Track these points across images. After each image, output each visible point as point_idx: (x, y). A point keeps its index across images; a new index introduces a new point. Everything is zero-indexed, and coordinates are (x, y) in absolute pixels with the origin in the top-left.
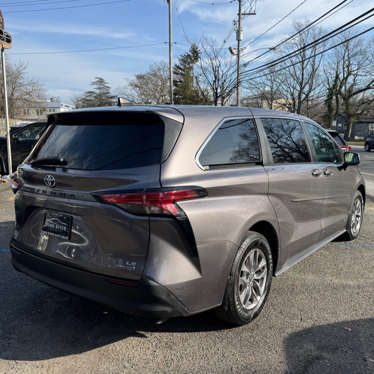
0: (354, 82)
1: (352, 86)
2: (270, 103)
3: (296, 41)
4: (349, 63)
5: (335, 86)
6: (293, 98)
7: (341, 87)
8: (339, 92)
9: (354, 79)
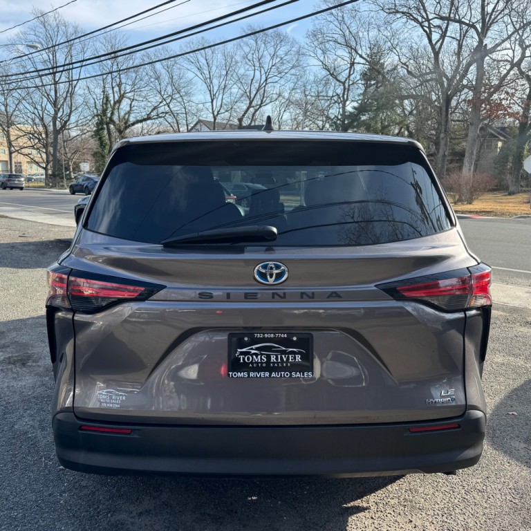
0: (131, 107)
1: (129, 113)
2: (6, 128)
3: (40, 39)
4: (120, 81)
5: (104, 111)
6: (44, 124)
7: (112, 114)
8: (112, 121)
9: (131, 105)
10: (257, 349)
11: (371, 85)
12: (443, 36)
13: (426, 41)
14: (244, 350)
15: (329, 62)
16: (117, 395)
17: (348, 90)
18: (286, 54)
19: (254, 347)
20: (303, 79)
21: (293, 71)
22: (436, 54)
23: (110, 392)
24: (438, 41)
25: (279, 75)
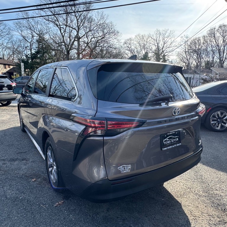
10: (168, 139)
11: (40, 45)
12: (65, 31)
13: (59, 32)
14: (165, 140)
15: (23, 34)
16: (127, 167)
17: (32, 45)
18: (3, 29)
19: (167, 138)
20: (12, 39)
21: (7, 36)
22: (63, 37)
23: (124, 166)
24: (63, 32)
25: (1, 37)
